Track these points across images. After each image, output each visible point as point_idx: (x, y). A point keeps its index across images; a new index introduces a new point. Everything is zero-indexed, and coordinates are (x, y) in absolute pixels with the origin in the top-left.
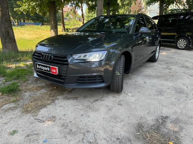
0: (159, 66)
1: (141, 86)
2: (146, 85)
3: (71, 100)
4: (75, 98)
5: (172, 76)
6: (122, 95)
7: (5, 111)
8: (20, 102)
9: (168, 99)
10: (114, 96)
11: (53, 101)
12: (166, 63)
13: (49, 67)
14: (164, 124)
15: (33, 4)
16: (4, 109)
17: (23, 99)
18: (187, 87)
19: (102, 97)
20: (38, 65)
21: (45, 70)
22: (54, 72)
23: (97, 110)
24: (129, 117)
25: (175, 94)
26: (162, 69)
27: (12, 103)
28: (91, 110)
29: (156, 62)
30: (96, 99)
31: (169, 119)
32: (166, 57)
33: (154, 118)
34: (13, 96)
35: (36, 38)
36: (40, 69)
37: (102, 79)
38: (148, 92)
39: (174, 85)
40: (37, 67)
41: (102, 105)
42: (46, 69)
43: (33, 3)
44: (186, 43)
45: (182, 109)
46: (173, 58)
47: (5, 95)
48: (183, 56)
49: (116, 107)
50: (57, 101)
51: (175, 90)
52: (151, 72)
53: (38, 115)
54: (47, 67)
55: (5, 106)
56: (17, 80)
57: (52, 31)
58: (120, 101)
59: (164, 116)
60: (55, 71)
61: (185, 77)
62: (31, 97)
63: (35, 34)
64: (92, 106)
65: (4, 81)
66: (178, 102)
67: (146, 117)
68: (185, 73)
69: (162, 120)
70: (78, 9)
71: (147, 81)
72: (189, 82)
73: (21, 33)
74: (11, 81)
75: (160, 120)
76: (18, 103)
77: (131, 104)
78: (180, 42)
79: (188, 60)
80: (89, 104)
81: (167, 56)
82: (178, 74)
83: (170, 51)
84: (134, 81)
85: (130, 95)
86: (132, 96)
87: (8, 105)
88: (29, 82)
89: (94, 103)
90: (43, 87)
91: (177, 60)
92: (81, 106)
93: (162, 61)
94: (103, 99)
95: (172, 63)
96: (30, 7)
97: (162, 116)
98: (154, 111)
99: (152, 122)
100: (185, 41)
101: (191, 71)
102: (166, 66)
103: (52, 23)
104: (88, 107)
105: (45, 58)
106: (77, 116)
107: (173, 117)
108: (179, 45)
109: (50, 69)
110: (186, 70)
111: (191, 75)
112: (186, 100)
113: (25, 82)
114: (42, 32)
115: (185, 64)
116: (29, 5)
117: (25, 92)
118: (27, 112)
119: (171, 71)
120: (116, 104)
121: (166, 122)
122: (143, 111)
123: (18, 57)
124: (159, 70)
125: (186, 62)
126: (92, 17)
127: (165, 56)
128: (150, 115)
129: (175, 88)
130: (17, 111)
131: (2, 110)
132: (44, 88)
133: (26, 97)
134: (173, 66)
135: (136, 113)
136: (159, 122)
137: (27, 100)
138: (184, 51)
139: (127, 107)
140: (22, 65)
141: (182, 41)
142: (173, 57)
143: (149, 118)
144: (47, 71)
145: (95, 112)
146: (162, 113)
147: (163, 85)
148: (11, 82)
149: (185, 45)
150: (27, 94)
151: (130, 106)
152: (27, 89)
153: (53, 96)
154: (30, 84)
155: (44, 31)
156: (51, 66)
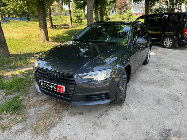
0: (151, 69)
1: (140, 95)
2: (144, 92)
3: (77, 117)
4: (80, 113)
5: (165, 81)
6: (124, 107)
7: (15, 134)
8: (27, 121)
9: (167, 109)
10: (117, 108)
11: (60, 118)
12: (156, 65)
13: (55, 86)
14: (168, 138)
15: (20, 3)
16: (13, 132)
17: (29, 117)
18: (181, 94)
19: (106, 111)
20: (42, 83)
21: (50, 88)
22: (60, 91)
23: (104, 127)
24: (135, 133)
25: (171, 102)
26: (154, 72)
27: (19, 124)
28: (98, 127)
29: (148, 64)
30: (101, 113)
31: (171, 133)
32: (156, 58)
33: (158, 132)
34: (18, 114)
35: (24, 36)
36: (45, 86)
37: (108, 96)
38: (147, 102)
39: (169, 92)
40: (42, 84)
41: (108, 121)
42: (52, 87)
43: (21, 1)
44: (171, 42)
45: (181, 120)
46: (162, 59)
47: (9, 113)
48: (170, 56)
49: (121, 122)
50: (64, 118)
51: (170, 98)
52: (146, 77)
53: (49, 136)
54: (53, 85)
55: (13, 128)
56: (17, 92)
57: (42, 30)
58: (124, 114)
59: (167, 129)
60: (62, 90)
61: (177, 82)
62: (37, 114)
63: (22, 32)
64: (99, 122)
65: (4, 94)
66: (176, 112)
67: (151, 131)
68: (176, 77)
69: (165, 133)
70: (65, 5)
71: (144, 88)
72: (181, 88)
73: (8, 31)
74: (12, 94)
75: (164, 134)
76: (26, 123)
77: (134, 117)
78: (166, 41)
79: (175, 60)
80: (96, 120)
81: (156, 56)
82: (169, 78)
83: (158, 50)
84: (132, 88)
85: (132, 106)
86: (134, 108)
87: (16, 126)
88: (31, 95)
89: (100, 119)
90: (45, 101)
91: (166, 61)
92: (88, 122)
93: (153, 63)
94: (107, 113)
95: (163, 65)
96: (18, 6)
97: (165, 130)
98: (157, 124)
99: (157, 137)
100: (171, 40)
101: (181, 74)
102: (157, 69)
103: (42, 22)
104: (95, 123)
105: (50, 77)
106: (87, 136)
107: (175, 130)
108: (165, 44)
109: (56, 88)
110: (176, 74)
111: (181, 79)
112: (182, 109)
113: (26, 95)
114: (29, 29)
115: (173, 66)
116: (17, 4)
117: (30, 108)
118: (38, 133)
119: (163, 75)
120: (122, 118)
121: (170, 136)
122: (147, 125)
123: (12, 62)
124: (152, 74)
125: (174, 63)
126: (79, 12)
127: (154, 56)
128: (154, 128)
129: (170, 95)
130: (27, 133)
131: (12, 133)
132: (47, 102)
133: (32, 115)
134: (164, 68)
135: (141, 128)
136: (164, 136)
137: (34, 118)
138: (170, 49)
139: (132, 121)
140: (17, 72)
141: (168, 40)
142: (162, 57)
143: (154, 132)
144: (53, 89)
145: (103, 129)
146: (164, 126)
147: (159, 92)
148: (11, 96)
149: (171, 44)
150: (32, 110)
151: (134, 119)
152: (31, 105)
153: (58, 112)
154: (32, 98)
155: (31, 28)
156: (57, 85)
